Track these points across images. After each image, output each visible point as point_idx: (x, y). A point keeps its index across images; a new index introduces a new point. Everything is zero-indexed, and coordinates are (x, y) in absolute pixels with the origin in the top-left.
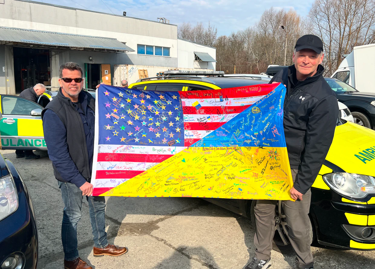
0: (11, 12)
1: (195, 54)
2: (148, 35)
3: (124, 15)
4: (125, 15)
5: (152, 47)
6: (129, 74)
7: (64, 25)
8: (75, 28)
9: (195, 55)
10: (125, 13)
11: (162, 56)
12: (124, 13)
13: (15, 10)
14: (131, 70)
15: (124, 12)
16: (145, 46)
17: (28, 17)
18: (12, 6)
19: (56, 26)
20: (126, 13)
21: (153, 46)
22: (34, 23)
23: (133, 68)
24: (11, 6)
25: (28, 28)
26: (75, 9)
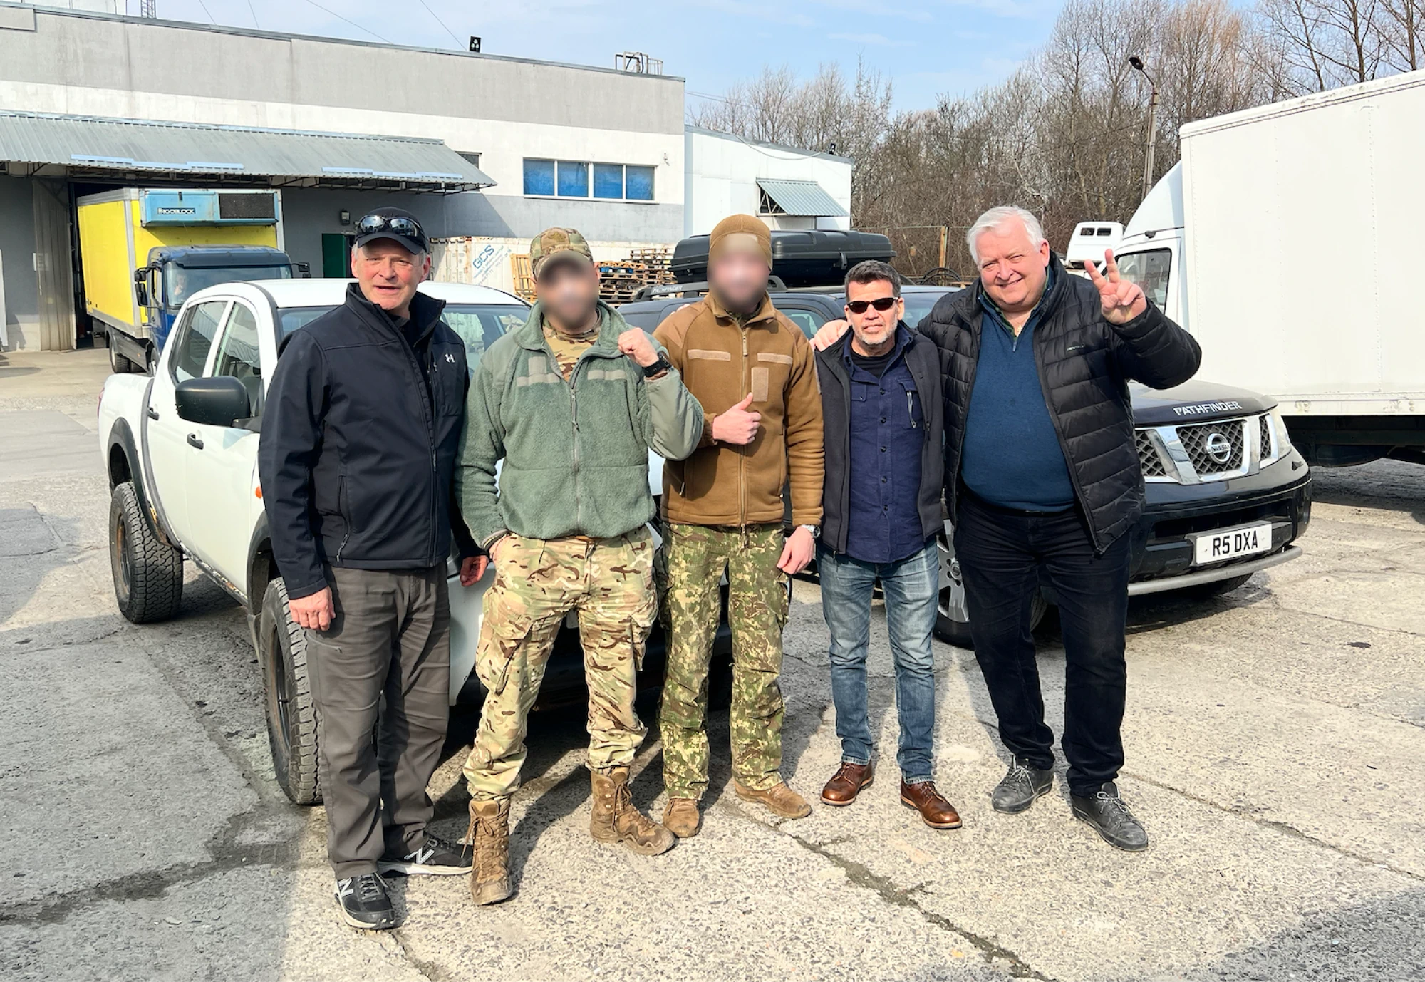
0: (59, 60)
1: (761, 189)
2: (569, 123)
3: (472, 49)
4: (477, 50)
5: (581, 166)
6: (474, 271)
7: (245, 95)
8: (289, 106)
9: (762, 192)
10: (476, 41)
11: (624, 200)
12: (472, 42)
13: (75, 51)
14: (484, 257)
15: (473, 39)
16: (556, 164)
17: (121, 73)
18: (65, 38)
19: (219, 100)
20: (479, 43)
21: (587, 164)
22: (140, 96)
23: (489, 251)
24: (60, 39)
25: (120, 113)
26: (288, 38)
